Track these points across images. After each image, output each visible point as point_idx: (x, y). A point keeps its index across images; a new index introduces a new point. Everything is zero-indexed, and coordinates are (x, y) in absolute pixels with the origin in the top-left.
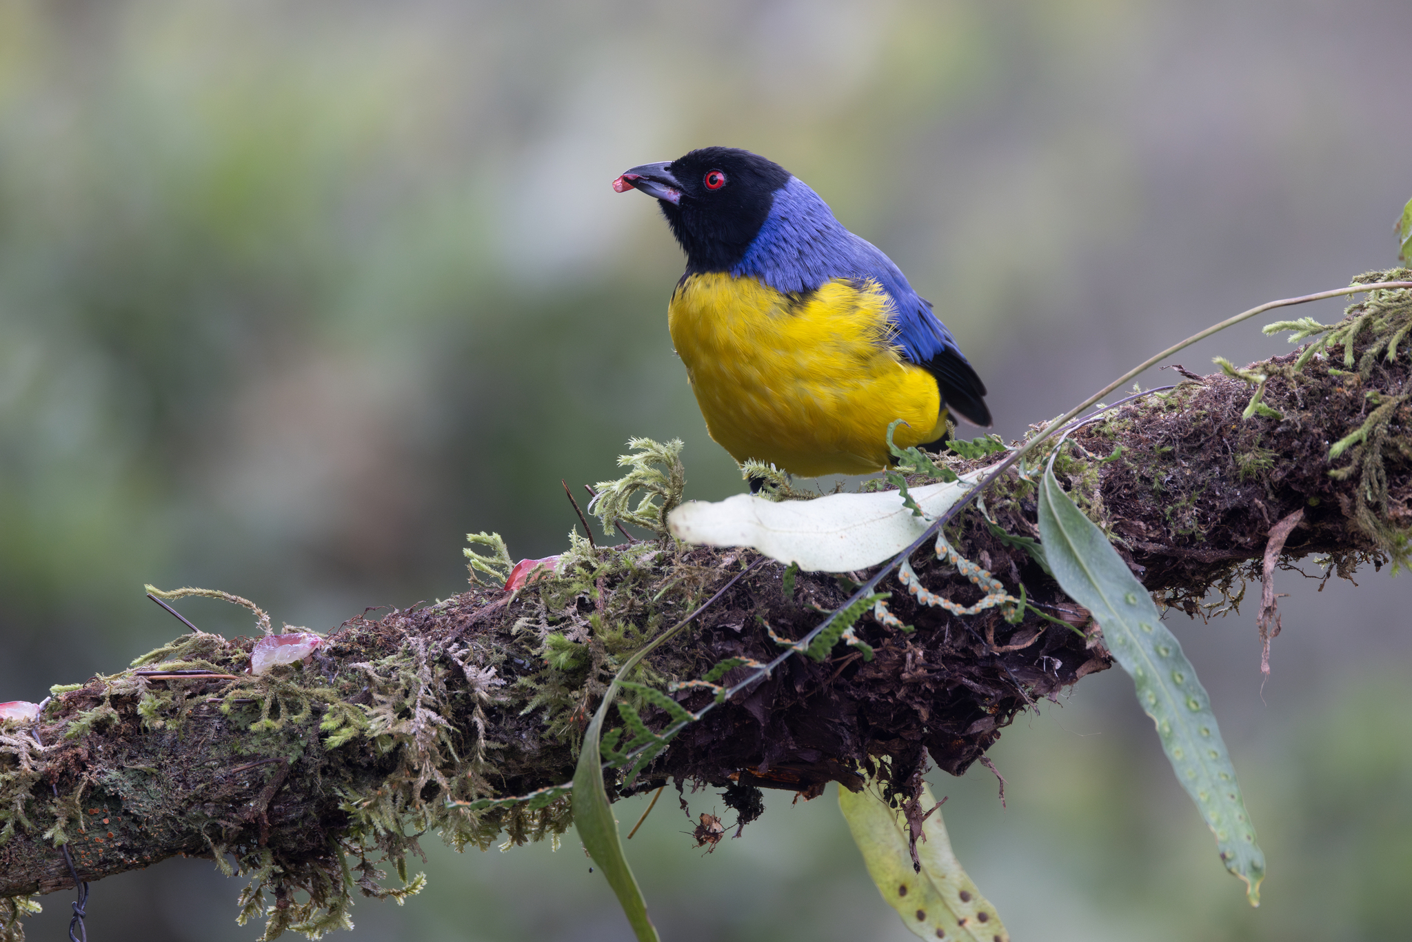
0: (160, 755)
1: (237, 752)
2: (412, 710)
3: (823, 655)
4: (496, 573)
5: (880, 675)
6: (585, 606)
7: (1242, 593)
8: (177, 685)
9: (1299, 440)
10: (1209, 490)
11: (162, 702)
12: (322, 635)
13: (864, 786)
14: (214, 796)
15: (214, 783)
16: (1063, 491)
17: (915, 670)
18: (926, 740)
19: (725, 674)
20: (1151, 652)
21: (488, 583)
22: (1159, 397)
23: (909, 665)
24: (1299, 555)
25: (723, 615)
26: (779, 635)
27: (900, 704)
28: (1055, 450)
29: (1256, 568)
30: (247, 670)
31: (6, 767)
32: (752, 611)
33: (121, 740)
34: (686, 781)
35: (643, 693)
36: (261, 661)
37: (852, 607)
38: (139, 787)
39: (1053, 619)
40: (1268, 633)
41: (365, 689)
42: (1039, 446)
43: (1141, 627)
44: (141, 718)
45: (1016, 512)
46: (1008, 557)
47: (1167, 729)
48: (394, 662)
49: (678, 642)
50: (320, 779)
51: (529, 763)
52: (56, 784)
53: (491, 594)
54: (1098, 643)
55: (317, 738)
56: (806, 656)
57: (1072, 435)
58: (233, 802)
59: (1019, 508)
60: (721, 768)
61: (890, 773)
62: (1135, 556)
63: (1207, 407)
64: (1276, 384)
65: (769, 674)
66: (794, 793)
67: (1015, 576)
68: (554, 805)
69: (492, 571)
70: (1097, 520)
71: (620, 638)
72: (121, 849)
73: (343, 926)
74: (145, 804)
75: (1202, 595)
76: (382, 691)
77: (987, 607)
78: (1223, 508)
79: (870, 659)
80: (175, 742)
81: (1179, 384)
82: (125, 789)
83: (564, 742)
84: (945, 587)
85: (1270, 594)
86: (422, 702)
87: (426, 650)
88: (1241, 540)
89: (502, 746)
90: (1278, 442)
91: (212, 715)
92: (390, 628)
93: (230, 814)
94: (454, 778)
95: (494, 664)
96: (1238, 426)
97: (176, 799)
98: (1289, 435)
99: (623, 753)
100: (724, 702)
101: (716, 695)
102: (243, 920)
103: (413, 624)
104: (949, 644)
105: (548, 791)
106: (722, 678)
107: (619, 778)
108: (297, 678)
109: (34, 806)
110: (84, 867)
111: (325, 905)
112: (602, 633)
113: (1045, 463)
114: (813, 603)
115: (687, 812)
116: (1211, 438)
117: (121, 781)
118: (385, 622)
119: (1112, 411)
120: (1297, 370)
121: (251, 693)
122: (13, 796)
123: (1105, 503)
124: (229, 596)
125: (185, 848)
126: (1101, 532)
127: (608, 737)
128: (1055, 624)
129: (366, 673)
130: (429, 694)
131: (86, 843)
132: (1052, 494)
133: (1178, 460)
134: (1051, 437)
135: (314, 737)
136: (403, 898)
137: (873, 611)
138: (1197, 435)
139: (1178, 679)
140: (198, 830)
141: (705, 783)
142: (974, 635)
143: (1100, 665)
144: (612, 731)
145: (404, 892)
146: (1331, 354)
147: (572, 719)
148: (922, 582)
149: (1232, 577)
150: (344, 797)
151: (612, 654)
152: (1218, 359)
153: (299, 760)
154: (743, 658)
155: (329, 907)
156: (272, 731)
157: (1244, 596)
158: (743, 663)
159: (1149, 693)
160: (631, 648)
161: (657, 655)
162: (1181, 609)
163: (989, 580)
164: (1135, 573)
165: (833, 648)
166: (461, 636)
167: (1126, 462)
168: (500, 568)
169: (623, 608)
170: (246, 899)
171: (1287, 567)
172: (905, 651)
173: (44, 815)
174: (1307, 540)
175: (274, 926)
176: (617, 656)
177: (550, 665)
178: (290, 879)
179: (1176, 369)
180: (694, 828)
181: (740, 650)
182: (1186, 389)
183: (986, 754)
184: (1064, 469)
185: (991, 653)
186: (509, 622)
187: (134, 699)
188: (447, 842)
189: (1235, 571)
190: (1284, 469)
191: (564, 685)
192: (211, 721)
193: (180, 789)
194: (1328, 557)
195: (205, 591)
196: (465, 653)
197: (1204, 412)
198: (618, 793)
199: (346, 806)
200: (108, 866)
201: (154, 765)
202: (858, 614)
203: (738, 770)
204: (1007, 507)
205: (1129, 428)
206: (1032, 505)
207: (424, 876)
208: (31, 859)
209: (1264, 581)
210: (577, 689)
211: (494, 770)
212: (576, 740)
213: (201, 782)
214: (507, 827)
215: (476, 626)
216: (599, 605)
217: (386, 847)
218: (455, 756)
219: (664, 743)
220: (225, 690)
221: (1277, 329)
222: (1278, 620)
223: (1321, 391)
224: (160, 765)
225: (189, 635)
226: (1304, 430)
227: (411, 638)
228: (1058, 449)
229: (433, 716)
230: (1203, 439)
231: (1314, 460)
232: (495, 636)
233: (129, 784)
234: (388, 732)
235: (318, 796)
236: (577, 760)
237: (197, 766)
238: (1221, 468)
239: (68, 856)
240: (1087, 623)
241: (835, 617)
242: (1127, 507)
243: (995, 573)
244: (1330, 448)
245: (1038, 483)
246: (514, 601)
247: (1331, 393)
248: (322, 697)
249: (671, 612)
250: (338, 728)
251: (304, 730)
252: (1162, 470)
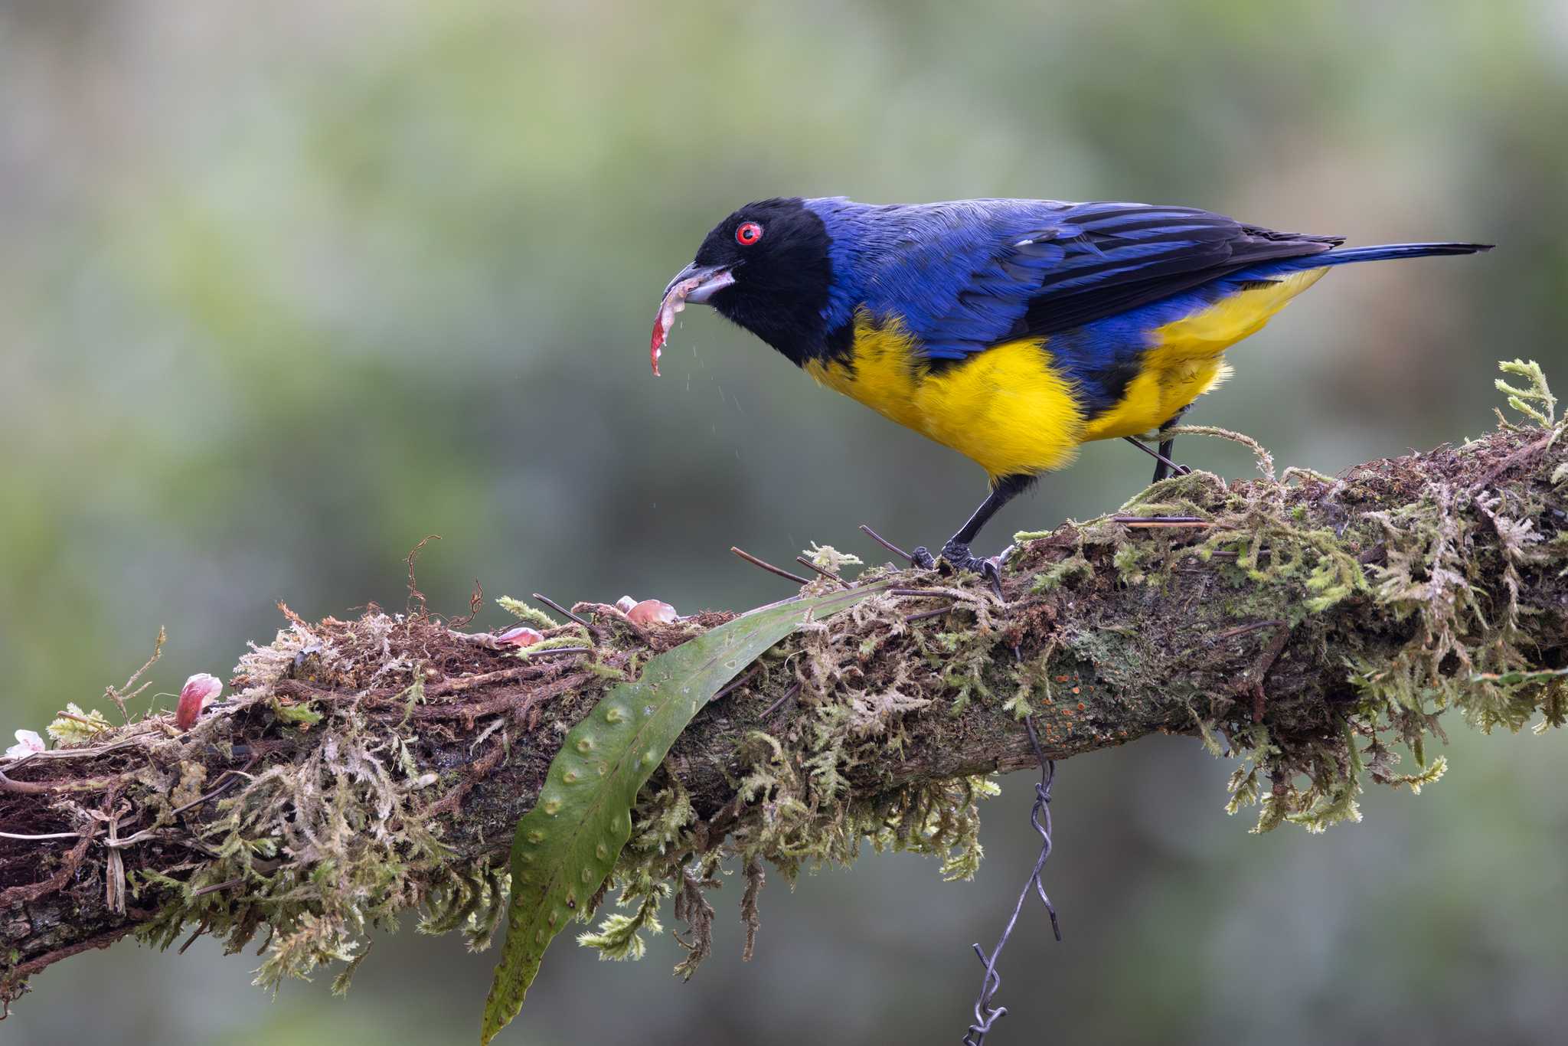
0: (1140, 615)
1: (1229, 613)
2: (1429, 572)
4: (1536, 413)
8: (1161, 534)
11: (1142, 554)
14: (1202, 664)
15: (1203, 649)
31: (960, 625)
33: (1095, 597)
38: (1115, 652)
41: (1380, 542)
44: (1119, 571)
48: (1413, 512)
50: (1325, 647)
52: (1019, 646)
53: (1526, 436)
58: (1225, 671)
69: (1527, 408)
72: (1093, 723)
73: (1350, 817)
74: (1122, 672)
76: (1399, 548)
80: (1158, 600)
82: (1099, 654)
86: (1441, 562)
87: (1451, 499)
89: (1538, 612)
91: (1201, 570)
92: (1409, 471)
93: (1220, 685)
94: (1481, 648)
95: (1530, 516)
97: (1158, 667)
102: (1233, 807)
103: (1435, 467)
109: (993, 672)
110: (1050, 743)
111: (1329, 793)
117: (1094, 644)
118: (1404, 465)
122: (968, 659)
124: (1227, 432)
125: (1167, 723)
129: (1381, 524)
130: (1450, 551)
131: (1052, 716)
136: (1420, 786)
140: (1183, 703)
145: (1420, 778)
150: (1354, 668)
153: (1302, 624)
155: (1333, 795)
156: (1271, 590)
166: (1492, 483)
168: (1538, 404)
170: (1237, 784)
173: (1004, 682)
175: (1270, 816)
178: (1288, 761)
186: (1548, 468)
187: (1110, 549)
188: (1471, 724)
192: (1199, 577)
193: (1163, 655)
196: (1497, 503)
199: (1356, 679)
200: (1077, 743)
201: (1133, 626)
207: (1445, 760)
208: (989, 732)
211: (1529, 640)
213: (1187, 647)
214: (1542, 705)
215: (1510, 471)
217: (1401, 726)
218: (1483, 622)
224: (1140, 626)
227: (1433, 484)
232: (1531, 483)
233: (1103, 648)
234: (1401, 598)
235: (1323, 666)
237: (1183, 629)
239: (1032, 730)
246: (1554, 444)
250: (1328, 587)
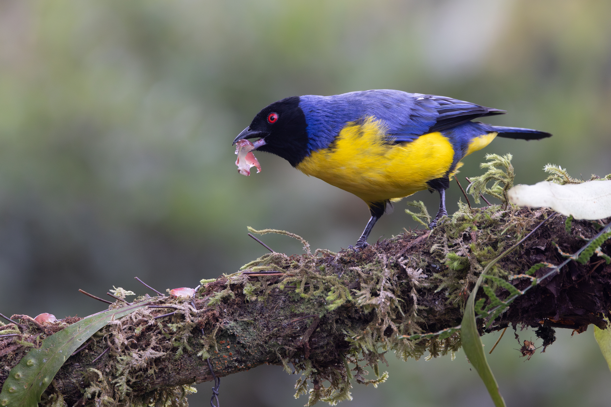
0: (255, 314)
1: (293, 312)
2: (379, 292)
3: (586, 261)
6: (467, 238)
8: (263, 279)
11: (255, 287)
13: (607, 326)
14: (282, 334)
15: (282, 328)
19: (537, 271)
25: (535, 242)
26: (564, 251)
31: (178, 320)
32: (550, 240)
33: (235, 306)
34: (518, 325)
35: (496, 281)
37: (600, 237)
38: (245, 330)
41: (356, 280)
44: (245, 295)
48: (371, 267)
49: (513, 255)
50: (335, 325)
51: (439, 316)
52: (204, 329)
56: (577, 262)
58: (292, 337)
60: (535, 318)
65: (559, 271)
66: (572, 330)
68: (452, 337)
69: (419, 220)
71: (485, 254)
72: (236, 361)
73: (347, 398)
74: (248, 338)
76: (365, 282)
79: (609, 263)
80: (263, 307)
82: (238, 331)
83: (456, 306)
86: (384, 288)
87: (387, 261)
89: (426, 308)
91: (281, 294)
92: (369, 249)
93: (290, 343)
94: (402, 324)
95: (421, 267)
97: (263, 336)
99: (486, 311)
100: (536, 285)
101: (532, 282)
102: (297, 396)
103: (380, 247)
105: (448, 330)
106: (535, 273)
107: (484, 323)
109: (193, 340)
110: (218, 370)
111: (338, 388)
112: (475, 251)
114: (581, 235)
115: (518, 340)
117: (236, 327)
122: (182, 335)
124: (289, 233)
125: (268, 360)
127: (478, 302)
129: (357, 272)
130: (387, 283)
131: (218, 358)
136: (377, 384)
140: (275, 351)
141: (528, 326)
144: (480, 300)
145: (377, 381)
147: (460, 294)
150: (347, 334)
151: (480, 262)
153: (325, 316)
154: (546, 263)
155: (340, 389)
158: (546, 265)
160: (490, 258)
161: (503, 262)
165: (591, 258)
166: (405, 253)
168: (424, 219)
169: (486, 239)
170: (299, 385)
173: (198, 344)
175: (313, 399)
177: (449, 268)
178: (320, 375)
180: (521, 348)
181: (544, 259)
186: (429, 246)
187: (242, 286)
188: (398, 357)
191: (456, 277)
192: (280, 297)
193: (265, 331)
196: (407, 262)
198: (484, 331)
199: (348, 339)
200: (229, 369)
201: (252, 319)
202: (603, 241)
203: (544, 319)
207: (388, 373)
208: (191, 366)
210: (463, 279)
211: (422, 320)
212: (462, 305)
213: (276, 327)
214: (429, 348)
215: (412, 248)
216: (473, 237)
217: (368, 359)
218: (402, 313)
219: (507, 306)
224: (255, 319)
225: (269, 254)
227: (379, 254)
229: (389, 294)
232: (422, 253)
233: (240, 328)
234: (367, 303)
235: (334, 334)
236: (463, 315)
237: (274, 319)
239: (210, 364)
241: (591, 242)
246: (431, 236)
249: (509, 241)
250: (335, 300)
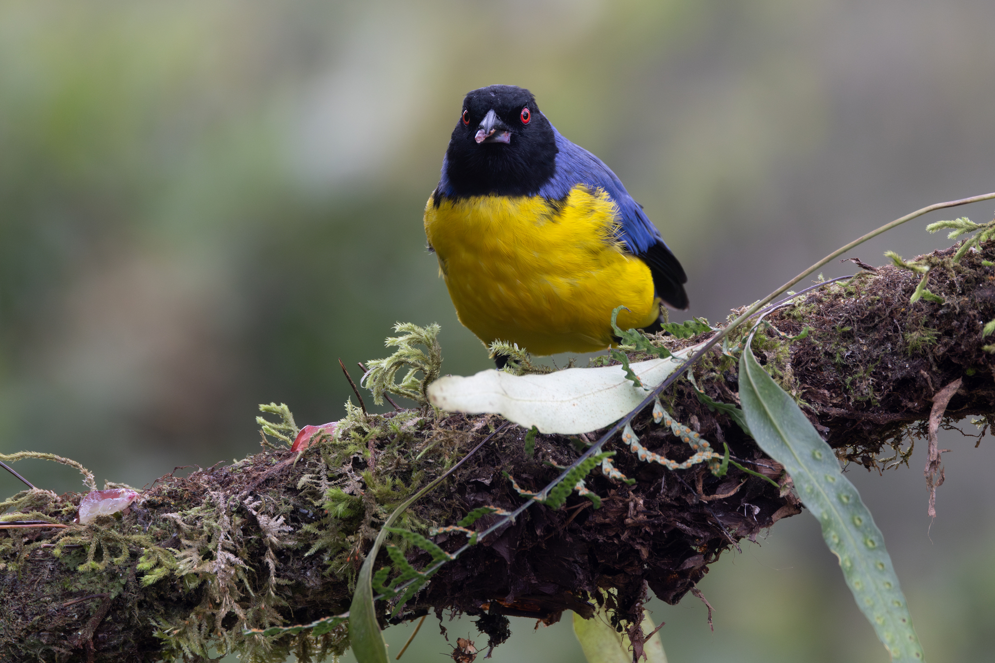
0: (3, 592)
1: (67, 589)
2: (214, 553)
3: (559, 504)
4: (284, 437)
5: (607, 520)
6: (359, 465)
7: (911, 450)
8: (17, 533)
9: (957, 321)
10: (882, 363)
11: (3, 548)
12: (138, 490)
13: (595, 614)
14: (48, 626)
15: (49, 616)
16: (759, 365)
17: (636, 516)
18: (646, 575)
19: (477, 521)
20: (835, 500)
21: (277, 446)
22: (840, 285)
23: (631, 512)
24: (959, 417)
25: (475, 471)
26: (522, 487)
27: (624, 544)
28: (753, 330)
29: (923, 428)
30: (75, 520)
32: (499, 467)
34: (445, 610)
35: (407, 537)
36: (87, 512)
37: (583, 464)
39: (752, 472)
40: (933, 482)
41: (174, 535)
42: (739, 327)
43: (826, 477)
45: (721, 383)
46: (714, 421)
47: (848, 564)
48: (198, 512)
49: (437, 494)
50: (137, 612)
51: (312, 596)
53: (279, 455)
54: (790, 492)
55: (134, 577)
56: (545, 504)
57: (767, 317)
58: (65, 631)
59: (723, 380)
60: (474, 600)
61: (616, 602)
62: (820, 419)
63: (880, 293)
64: (938, 273)
65: (514, 520)
66: (535, 620)
67: (720, 437)
68: (334, 632)
69: (281, 436)
70: (789, 389)
71: (388, 492)
75: (878, 452)
76: (188, 537)
77: (697, 462)
78: (894, 378)
79: (598, 507)
80: (15, 581)
81: (856, 274)
83: (342, 578)
84: (661, 446)
85: (935, 450)
86: (222, 546)
87: (226, 502)
88: (910, 405)
89: (290, 583)
90: (940, 322)
91: (46, 558)
92: (195, 484)
93: (62, 641)
94: (250, 609)
95: (283, 514)
96: (906, 309)
97: (16, 629)
98: (949, 317)
99: (392, 587)
100: (476, 544)
101: (469, 538)
103: (214, 480)
104: (665, 494)
105: (329, 620)
106: (474, 524)
107: (388, 608)
108: (117, 527)
112: (374, 487)
113: (745, 341)
114: (551, 460)
115: (446, 636)
116: (884, 319)
118: (191, 479)
119: (801, 297)
120: (955, 261)
121: (79, 539)
123: (795, 375)
124: (59, 458)
126: (792, 399)
127: (379, 574)
128: (754, 476)
129: (175, 522)
130: (228, 539)
132: (750, 367)
133: (856, 338)
134: (749, 319)
135: (132, 576)
137: (601, 467)
138: (871, 317)
139: (858, 522)
140: (35, 655)
141: (461, 613)
142: (686, 486)
143: (792, 510)
144: (382, 569)
146: (984, 248)
147: (348, 559)
148: (642, 442)
149: (902, 436)
150: (158, 626)
151: (382, 505)
152: (889, 253)
153: (120, 596)
154: (492, 507)
156: (96, 572)
157: (913, 452)
158: (491, 511)
159: (833, 533)
160: (398, 499)
161: (419, 505)
162: (859, 463)
163: (698, 440)
164: (821, 433)
165: (568, 498)
166: (255, 490)
167: (813, 340)
168: (287, 433)
169: (391, 466)
171: (948, 427)
172: (627, 500)
174: (965, 405)
176: (386, 506)
177: (330, 514)
179: (854, 261)
180: (452, 650)
181: (489, 500)
182: (863, 279)
183: (697, 586)
184: (761, 346)
185: (700, 501)
186: (295, 479)
189: (905, 431)
190: (945, 345)
191: (341, 531)
192: (45, 564)
193: (19, 620)
194: (983, 419)
195: (39, 454)
196: (258, 505)
197: (878, 297)
198: (388, 621)
199: (159, 634)
202: (588, 470)
203: (489, 601)
204: (713, 378)
205: (815, 312)
206: (733, 377)
209: (930, 439)
210: (353, 534)
211: (284, 603)
212: (352, 577)
213: (37, 614)
214: (294, 650)
215: (267, 482)
216: (371, 463)
218: (251, 591)
219: (426, 579)
220: (57, 537)
221: (939, 227)
222: (942, 472)
223: (976, 279)
224: (3, 600)
225: (26, 491)
226: (962, 312)
227: (212, 493)
228: (755, 329)
229: (232, 557)
230: (877, 321)
231: (971, 337)
232: (283, 490)
234: (194, 571)
235: (136, 626)
236: (353, 594)
237: (34, 601)
238: (892, 344)
240: (781, 476)
241: (568, 472)
242: (813, 378)
243: (703, 434)
244: (984, 327)
245: (738, 358)
246: (299, 461)
247: (984, 281)
248: (139, 543)
249: (431, 469)
250: (152, 569)
251: (123, 570)
252: (843, 347)
